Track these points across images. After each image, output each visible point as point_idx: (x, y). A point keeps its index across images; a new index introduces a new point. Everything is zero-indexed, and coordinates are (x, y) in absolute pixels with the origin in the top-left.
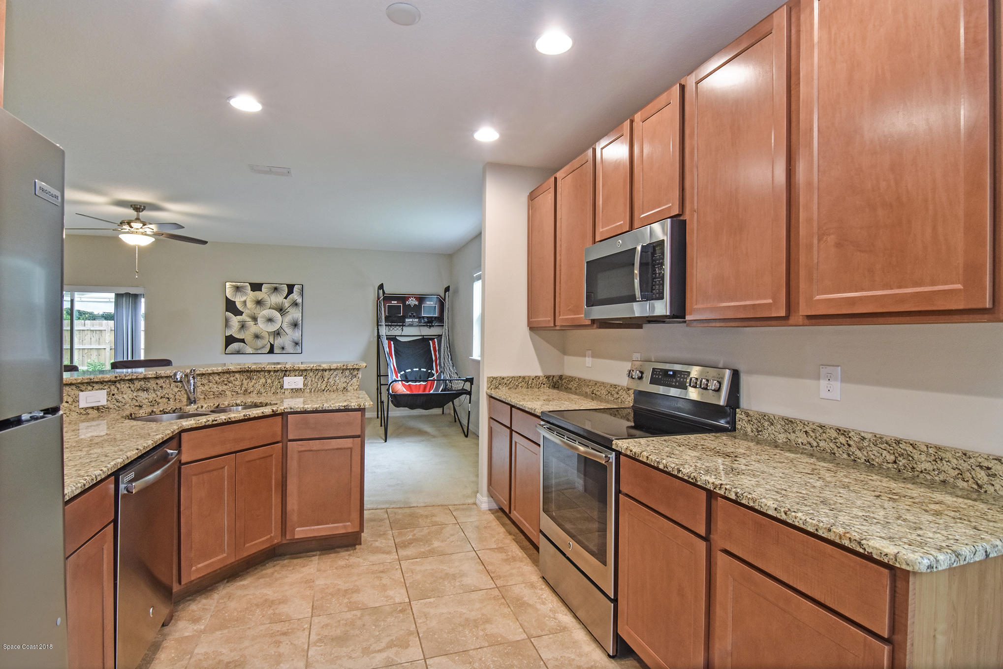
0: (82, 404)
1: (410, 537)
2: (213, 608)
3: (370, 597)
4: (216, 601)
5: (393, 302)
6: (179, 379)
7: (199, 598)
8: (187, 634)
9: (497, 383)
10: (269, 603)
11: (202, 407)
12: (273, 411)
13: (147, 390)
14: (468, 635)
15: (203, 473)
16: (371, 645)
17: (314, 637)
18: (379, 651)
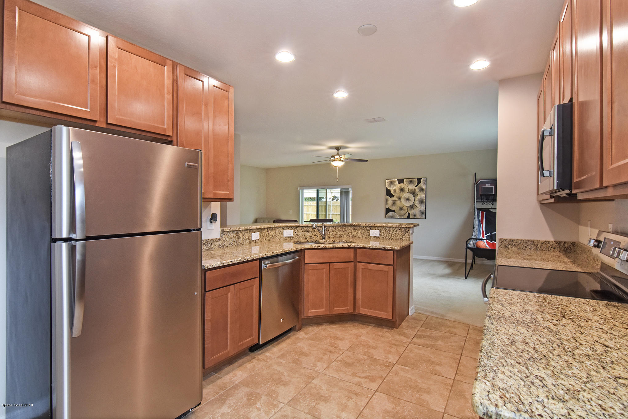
0: (285, 235)
1: (428, 334)
2: (316, 331)
3: (378, 354)
4: (319, 329)
5: (486, 185)
6: (314, 227)
7: (314, 326)
8: (300, 337)
9: (506, 244)
10: (336, 338)
11: (327, 241)
12: (348, 245)
13: (308, 232)
14: (409, 393)
15: (314, 269)
16: (358, 373)
17: (339, 358)
18: (360, 377)
